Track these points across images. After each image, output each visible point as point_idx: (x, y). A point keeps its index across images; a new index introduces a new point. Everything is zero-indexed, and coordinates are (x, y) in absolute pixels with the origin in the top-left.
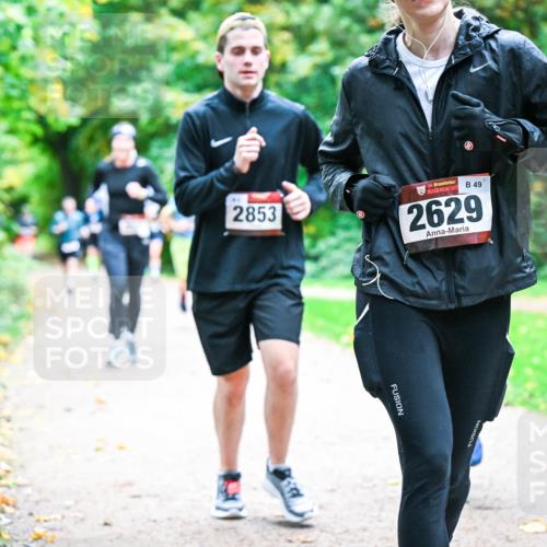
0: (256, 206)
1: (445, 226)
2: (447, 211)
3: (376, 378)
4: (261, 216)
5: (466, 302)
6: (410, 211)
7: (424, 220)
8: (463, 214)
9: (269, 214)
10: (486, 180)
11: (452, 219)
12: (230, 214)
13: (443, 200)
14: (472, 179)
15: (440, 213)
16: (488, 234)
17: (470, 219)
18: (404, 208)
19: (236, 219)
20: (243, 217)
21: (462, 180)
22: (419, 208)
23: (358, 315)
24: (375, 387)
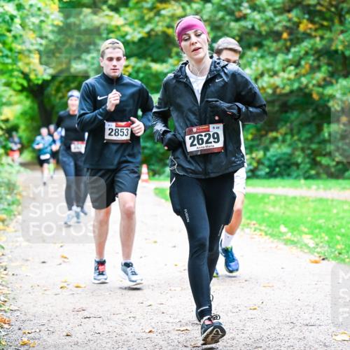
0: (120, 128)
1: (204, 145)
2: (205, 139)
3: (178, 207)
4: (122, 133)
5: (212, 175)
6: (190, 138)
7: (196, 142)
8: (212, 140)
9: (125, 133)
10: (221, 126)
11: (207, 142)
12: (107, 132)
13: (203, 134)
14: (215, 125)
15: (202, 139)
16: (222, 148)
17: (214, 142)
18: (187, 138)
19: (110, 134)
20: (113, 133)
21: (211, 126)
22: (194, 137)
23: (171, 182)
24: (178, 211)
